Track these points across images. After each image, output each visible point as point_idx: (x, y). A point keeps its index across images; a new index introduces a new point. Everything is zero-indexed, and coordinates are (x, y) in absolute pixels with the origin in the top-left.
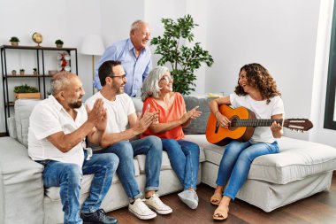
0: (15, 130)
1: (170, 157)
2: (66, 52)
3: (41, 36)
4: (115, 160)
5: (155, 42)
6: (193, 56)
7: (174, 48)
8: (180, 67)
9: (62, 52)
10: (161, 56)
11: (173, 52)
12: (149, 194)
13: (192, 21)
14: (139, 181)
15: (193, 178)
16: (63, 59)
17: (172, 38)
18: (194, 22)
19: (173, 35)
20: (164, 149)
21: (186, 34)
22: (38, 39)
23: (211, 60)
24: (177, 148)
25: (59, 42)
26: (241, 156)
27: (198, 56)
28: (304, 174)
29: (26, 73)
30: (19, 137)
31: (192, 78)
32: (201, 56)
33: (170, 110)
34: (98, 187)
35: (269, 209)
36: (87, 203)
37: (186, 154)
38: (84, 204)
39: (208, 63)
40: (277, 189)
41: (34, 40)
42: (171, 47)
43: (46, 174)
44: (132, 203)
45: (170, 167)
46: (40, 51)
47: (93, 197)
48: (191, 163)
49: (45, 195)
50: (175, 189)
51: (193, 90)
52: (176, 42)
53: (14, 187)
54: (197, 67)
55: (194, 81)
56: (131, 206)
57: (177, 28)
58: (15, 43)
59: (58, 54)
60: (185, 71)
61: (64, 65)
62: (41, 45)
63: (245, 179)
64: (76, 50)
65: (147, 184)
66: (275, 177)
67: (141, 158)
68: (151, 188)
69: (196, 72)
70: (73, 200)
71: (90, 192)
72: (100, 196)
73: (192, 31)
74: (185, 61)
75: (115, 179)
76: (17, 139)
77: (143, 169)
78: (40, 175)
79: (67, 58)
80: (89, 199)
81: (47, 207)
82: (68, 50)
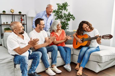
0: (4, 43)
1: (60, 53)
2: (22, 16)
3: (13, 10)
4: (40, 54)
5: (54, 12)
6: (68, 17)
7: (61, 14)
8: (63, 21)
9: (21, 16)
10: (56, 17)
12: (53, 66)
13: (67, 4)
14: (49, 61)
15: (69, 60)
16: (21, 18)
17: (60, 11)
18: (68, 5)
19: (61, 9)
20: (58, 50)
21: (65, 9)
22: (13, 11)
23: (74, 18)
24: (63, 49)
25: (20, 12)
26: (86, 52)
27: (69, 17)
28: (110, 59)
29: (8, 23)
30: (6, 46)
31: (67, 24)
32: (71, 17)
33: (60, 36)
34: (34, 64)
35: (97, 72)
36: (30, 70)
37: (66, 52)
38: (29, 70)
39: (73, 19)
40: (100, 64)
41: (11, 12)
42: (60, 13)
43: (15, 60)
44: (47, 70)
45: (60, 56)
46: (13, 16)
47: (32, 68)
48: (68, 55)
49: (15, 67)
50: (62, 64)
51: (68, 29)
52: (61, 12)
53: (3, 65)
54: (69, 21)
55: (68, 26)
56: (46, 71)
57: (62, 7)
58: (4, 13)
59: (19, 17)
60: (65, 22)
61: (22, 21)
62: (14, 13)
63: (88, 60)
64: (26, 15)
65: (52, 62)
66: (99, 60)
67: (50, 53)
68: (53, 64)
69: (69, 22)
70: (25, 69)
71: (32, 66)
72: (35, 67)
73: (67, 8)
74: (65, 18)
75: (40, 61)
76: (5, 47)
77: (51, 57)
78: (13, 60)
79: (23, 18)
80: (31, 68)
81: (15, 71)
82: (23, 15)
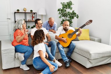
3: (26, 9)
5: (59, 10)
6: (71, 15)
8: (67, 19)
9: (32, 14)
11: (65, 13)
13: (72, 3)
16: (32, 16)
22: (25, 10)
23: (78, 16)
25: (31, 11)
27: (73, 15)
31: (71, 22)
41: (24, 10)
46: (26, 14)
51: (72, 26)
52: (66, 10)
54: (73, 19)
58: (18, 11)
60: (69, 20)
61: (33, 18)
62: (26, 12)
64: (36, 13)
74: (69, 17)
79: (34, 16)
82: (35, 13)
